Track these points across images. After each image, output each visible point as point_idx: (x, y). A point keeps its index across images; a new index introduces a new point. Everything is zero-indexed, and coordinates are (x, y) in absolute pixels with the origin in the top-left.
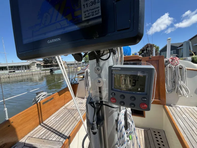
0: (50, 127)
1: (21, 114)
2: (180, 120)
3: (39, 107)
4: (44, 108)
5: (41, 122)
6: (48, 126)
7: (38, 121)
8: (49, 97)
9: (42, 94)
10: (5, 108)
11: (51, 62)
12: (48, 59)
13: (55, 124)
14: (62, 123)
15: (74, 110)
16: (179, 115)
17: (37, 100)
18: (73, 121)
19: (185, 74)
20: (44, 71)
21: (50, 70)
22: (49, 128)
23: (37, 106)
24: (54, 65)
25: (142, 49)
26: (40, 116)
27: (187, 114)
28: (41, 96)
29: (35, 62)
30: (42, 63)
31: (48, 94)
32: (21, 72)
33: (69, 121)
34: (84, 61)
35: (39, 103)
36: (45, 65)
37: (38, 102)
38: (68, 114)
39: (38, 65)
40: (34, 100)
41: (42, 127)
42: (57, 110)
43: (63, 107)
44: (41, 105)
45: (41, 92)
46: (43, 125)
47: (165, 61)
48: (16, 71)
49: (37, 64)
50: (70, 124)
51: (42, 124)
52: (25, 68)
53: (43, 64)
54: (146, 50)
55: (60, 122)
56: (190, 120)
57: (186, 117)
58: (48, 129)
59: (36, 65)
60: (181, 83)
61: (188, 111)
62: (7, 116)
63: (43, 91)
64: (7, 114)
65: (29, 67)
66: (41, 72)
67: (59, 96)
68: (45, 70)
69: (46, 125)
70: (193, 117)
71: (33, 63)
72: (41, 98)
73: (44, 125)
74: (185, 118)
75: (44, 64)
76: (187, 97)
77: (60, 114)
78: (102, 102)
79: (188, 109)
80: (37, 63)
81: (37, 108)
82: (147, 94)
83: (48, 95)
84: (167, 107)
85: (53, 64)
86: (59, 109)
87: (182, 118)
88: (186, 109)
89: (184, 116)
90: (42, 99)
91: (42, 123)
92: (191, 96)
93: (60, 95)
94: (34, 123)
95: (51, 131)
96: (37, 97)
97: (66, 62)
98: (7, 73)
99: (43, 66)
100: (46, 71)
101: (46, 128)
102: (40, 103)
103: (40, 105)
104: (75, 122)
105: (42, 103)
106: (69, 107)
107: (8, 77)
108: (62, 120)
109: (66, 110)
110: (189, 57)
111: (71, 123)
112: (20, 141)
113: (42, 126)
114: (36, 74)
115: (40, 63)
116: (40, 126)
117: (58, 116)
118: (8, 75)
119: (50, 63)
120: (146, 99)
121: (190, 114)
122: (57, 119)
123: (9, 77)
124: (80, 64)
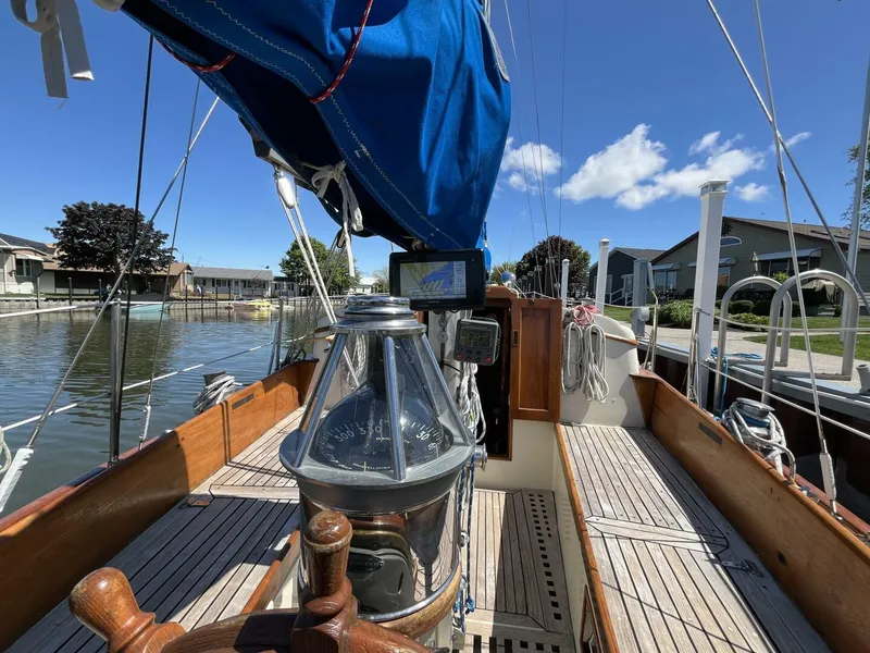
0: (261, 469)
1: (196, 423)
3: (226, 414)
6: (254, 467)
8: (245, 390)
9: (223, 380)
11: (109, 260)
12: (88, 242)
16: (580, 439)
17: (213, 395)
19: (604, 348)
20: (63, 300)
22: (261, 471)
23: (221, 409)
25: (529, 254)
29: (9, 251)
30: (49, 257)
34: (284, 275)
35: (224, 404)
36: (70, 269)
39: (24, 265)
40: (200, 398)
46: (234, 465)
47: (564, 313)
49: (19, 262)
51: (229, 463)
53: (55, 266)
54: (542, 263)
58: (258, 471)
59: (10, 266)
60: (593, 368)
61: (600, 434)
63: (225, 372)
67: (264, 394)
68: (70, 298)
69: (246, 465)
72: (223, 391)
73: (239, 466)
74: (589, 445)
75: (62, 266)
76: (603, 401)
80: (18, 257)
83: (236, 385)
84: (562, 427)
85: (118, 269)
86: (264, 432)
88: (598, 430)
92: (613, 401)
95: (271, 474)
96: (209, 387)
97: (188, 268)
99: (55, 272)
100: (75, 302)
101: (251, 470)
102: (226, 402)
103: (226, 409)
105: (232, 404)
110: (644, 305)
112: (195, 492)
115: (39, 258)
116: (227, 467)
119: (100, 266)
124: (263, 284)
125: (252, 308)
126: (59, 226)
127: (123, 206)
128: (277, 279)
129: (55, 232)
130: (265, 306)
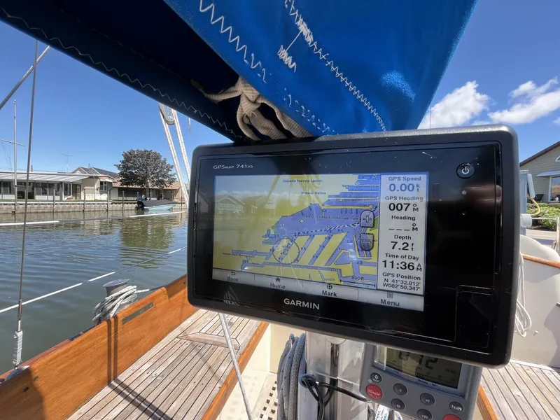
0: (138, 396)
1: (64, 353)
2: (504, 405)
3: (113, 332)
4: (127, 334)
5: (112, 377)
6: (132, 392)
7: (104, 373)
8: (142, 300)
9: (123, 291)
10: (17, 330)
11: (143, 182)
12: (134, 171)
13: (152, 387)
14: (172, 386)
15: (208, 346)
16: (503, 386)
17: (109, 308)
18: (204, 382)
20: (120, 203)
21: (136, 205)
22: (136, 400)
23: (106, 327)
24: (150, 189)
26: (112, 359)
27: (523, 387)
28: (119, 299)
29: (97, 177)
30: (116, 180)
31: (139, 291)
32: (50, 201)
33: (193, 381)
35: (112, 320)
36: (125, 186)
37: (112, 315)
38: (189, 358)
40: (99, 308)
41: (114, 394)
42: (159, 339)
43: (177, 332)
44: (119, 325)
45: (122, 285)
46: (117, 385)
48: (37, 197)
49: (101, 183)
50: (197, 392)
51: (113, 382)
52: (66, 189)
53: (118, 185)
55: (168, 380)
56: (533, 405)
57: (521, 395)
58: (132, 402)
59: (97, 185)
61: (525, 377)
62: (19, 356)
63: (126, 283)
64: (20, 349)
65: (78, 187)
66: (110, 206)
67: (167, 300)
68: (123, 202)
69: (127, 388)
70: (541, 399)
71: (91, 177)
72: (119, 304)
73: (119, 387)
74: (518, 398)
75: (121, 185)
76: (524, 335)
77: (166, 356)
78: (334, 382)
79: (528, 371)
80: (101, 180)
81: (106, 334)
82: (463, 396)
83: (138, 294)
85: (148, 186)
87: (510, 399)
88: (520, 369)
89: (516, 392)
90: (121, 306)
91: (115, 379)
92: (536, 333)
93: (170, 296)
94: (92, 381)
95: (141, 410)
96: (108, 298)
98: (10, 201)
99: (119, 188)
100: (125, 205)
101: (126, 398)
102: (115, 317)
103: (116, 325)
104: (211, 386)
105: (121, 319)
106: (192, 334)
107: (10, 212)
108: (172, 375)
109: (183, 341)
111: (200, 388)
113: (115, 389)
114: (95, 211)
115: (111, 181)
116: (107, 390)
117: (160, 359)
118: (13, 206)
119: (139, 184)
120: (461, 407)
121: (533, 388)
122: (158, 372)
123: (14, 213)
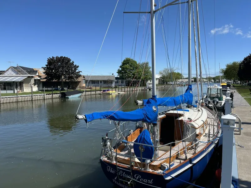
21: (59, 94)
29: (32, 77)
30: (42, 78)
34: (119, 77)
39: (36, 81)
65: (22, 84)
66: (46, 96)
80: (35, 78)
97: (84, 77)
124: (111, 82)
125: (109, 94)
126: (46, 66)
127: (67, 57)
128: (117, 78)
129: (44, 69)
130: (114, 93)
